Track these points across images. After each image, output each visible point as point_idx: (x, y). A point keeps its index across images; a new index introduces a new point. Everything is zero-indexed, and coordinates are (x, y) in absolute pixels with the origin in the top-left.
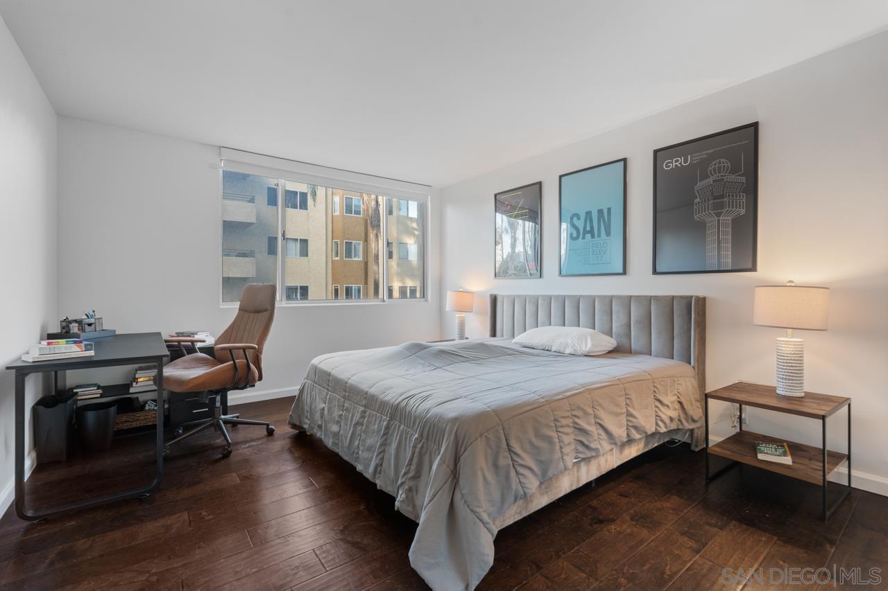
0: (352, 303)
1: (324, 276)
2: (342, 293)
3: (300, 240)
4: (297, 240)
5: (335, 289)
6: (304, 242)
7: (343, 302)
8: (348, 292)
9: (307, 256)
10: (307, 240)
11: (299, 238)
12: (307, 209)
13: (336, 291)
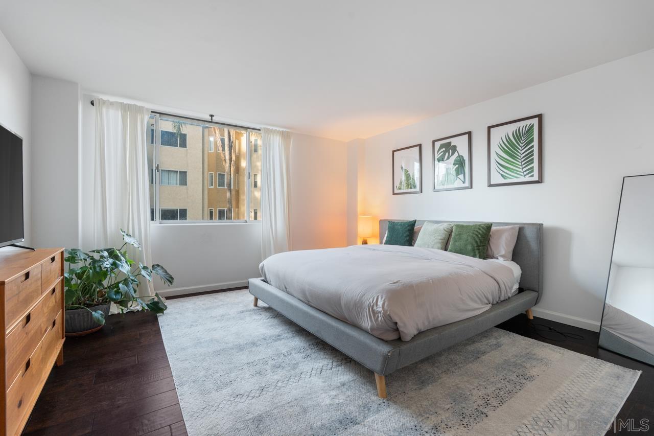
0: (225, 223)
1: (201, 201)
2: (217, 215)
3: (180, 172)
4: (177, 172)
5: (210, 212)
6: (183, 174)
7: (216, 223)
8: (221, 215)
9: (186, 185)
10: (186, 172)
11: (179, 170)
12: (186, 147)
13: (211, 213)
